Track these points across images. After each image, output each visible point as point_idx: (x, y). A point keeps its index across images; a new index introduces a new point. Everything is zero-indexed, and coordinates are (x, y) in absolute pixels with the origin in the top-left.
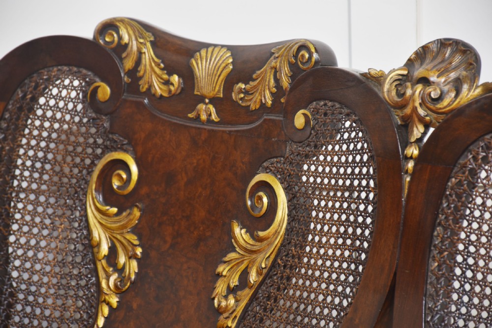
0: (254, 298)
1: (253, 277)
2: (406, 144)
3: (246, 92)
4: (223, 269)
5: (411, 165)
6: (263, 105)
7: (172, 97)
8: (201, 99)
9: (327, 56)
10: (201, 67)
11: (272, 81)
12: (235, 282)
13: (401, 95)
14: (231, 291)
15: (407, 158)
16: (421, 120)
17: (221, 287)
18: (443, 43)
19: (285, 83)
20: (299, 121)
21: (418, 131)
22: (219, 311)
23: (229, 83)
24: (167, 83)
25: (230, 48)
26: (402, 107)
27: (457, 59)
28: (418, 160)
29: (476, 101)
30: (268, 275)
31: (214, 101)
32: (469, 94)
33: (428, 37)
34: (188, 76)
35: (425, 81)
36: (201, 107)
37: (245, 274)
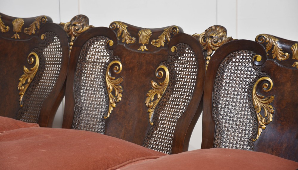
0: (29, 86)
1: (29, 80)
2: (70, 42)
3: (28, 30)
4: (21, 79)
5: (71, 47)
6: (32, 34)
7: (7, 32)
8: (15, 33)
9: (50, 20)
10: (15, 24)
11: (35, 27)
12: (24, 82)
13: (69, 29)
14: (23, 85)
15: (70, 45)
16: (74, 35)
17: (20, 84)
18: (80, 16)
19: (38, 27)
20: (42, 37)
21: (73, 38)
22: (20, 90)
23: (23, 28)
24: (5, 28)
25: (23, 19)
26: (69, 32)
27: (83, 20)
28: (73, 46)
29: (87, 30)
30: (33, 80)
31: (19, 33)
32: (86, 28)
33: (76, 14)
34: (11, 27)
35: (75, 25)
36: (15, 35)
37: (27, 80)
